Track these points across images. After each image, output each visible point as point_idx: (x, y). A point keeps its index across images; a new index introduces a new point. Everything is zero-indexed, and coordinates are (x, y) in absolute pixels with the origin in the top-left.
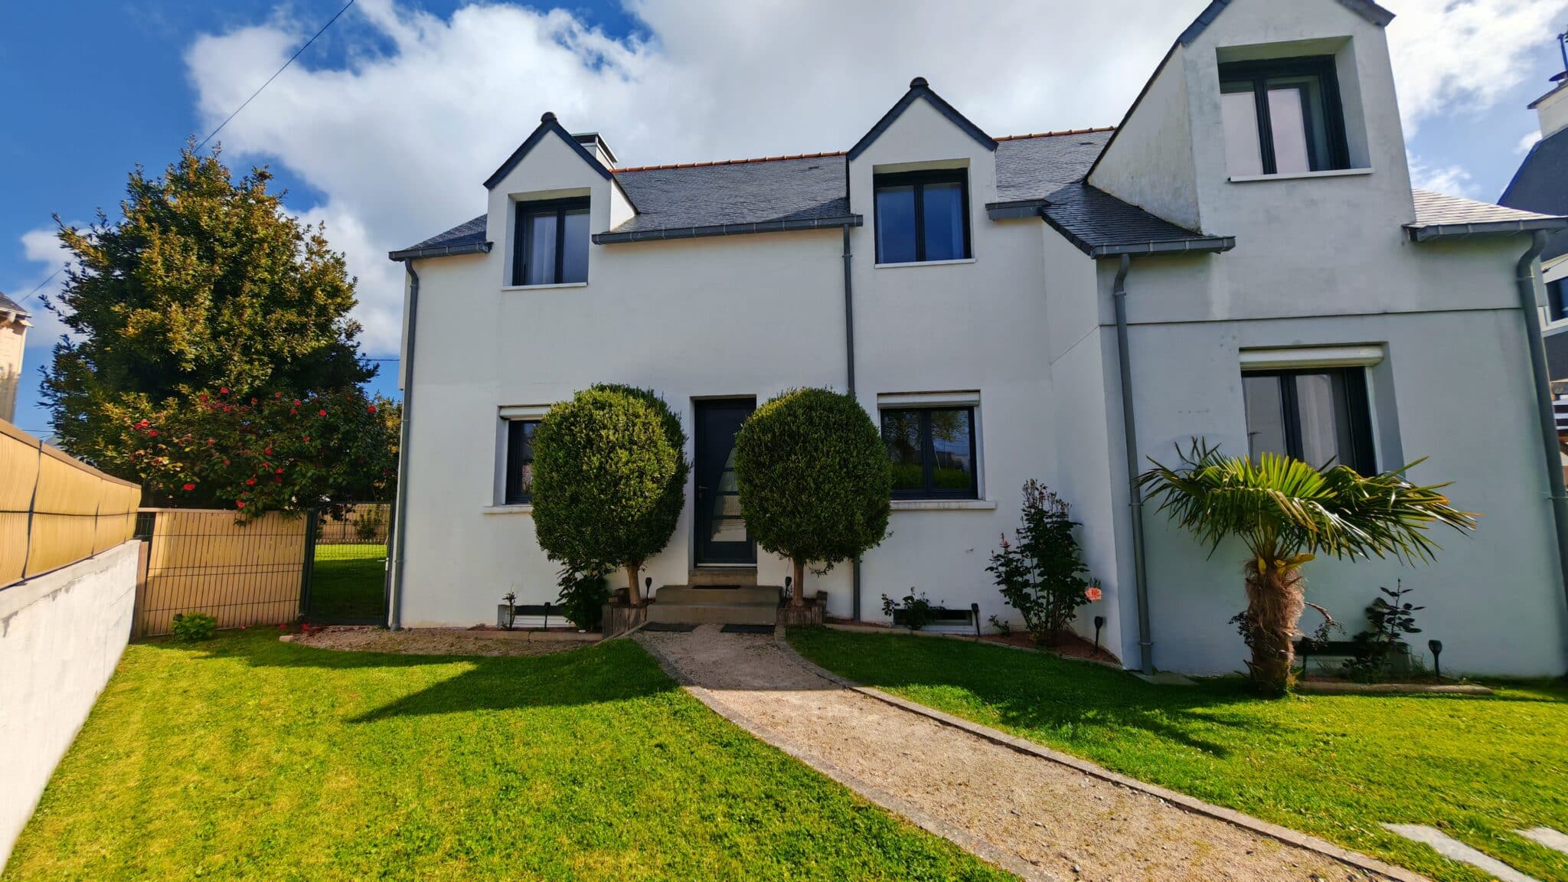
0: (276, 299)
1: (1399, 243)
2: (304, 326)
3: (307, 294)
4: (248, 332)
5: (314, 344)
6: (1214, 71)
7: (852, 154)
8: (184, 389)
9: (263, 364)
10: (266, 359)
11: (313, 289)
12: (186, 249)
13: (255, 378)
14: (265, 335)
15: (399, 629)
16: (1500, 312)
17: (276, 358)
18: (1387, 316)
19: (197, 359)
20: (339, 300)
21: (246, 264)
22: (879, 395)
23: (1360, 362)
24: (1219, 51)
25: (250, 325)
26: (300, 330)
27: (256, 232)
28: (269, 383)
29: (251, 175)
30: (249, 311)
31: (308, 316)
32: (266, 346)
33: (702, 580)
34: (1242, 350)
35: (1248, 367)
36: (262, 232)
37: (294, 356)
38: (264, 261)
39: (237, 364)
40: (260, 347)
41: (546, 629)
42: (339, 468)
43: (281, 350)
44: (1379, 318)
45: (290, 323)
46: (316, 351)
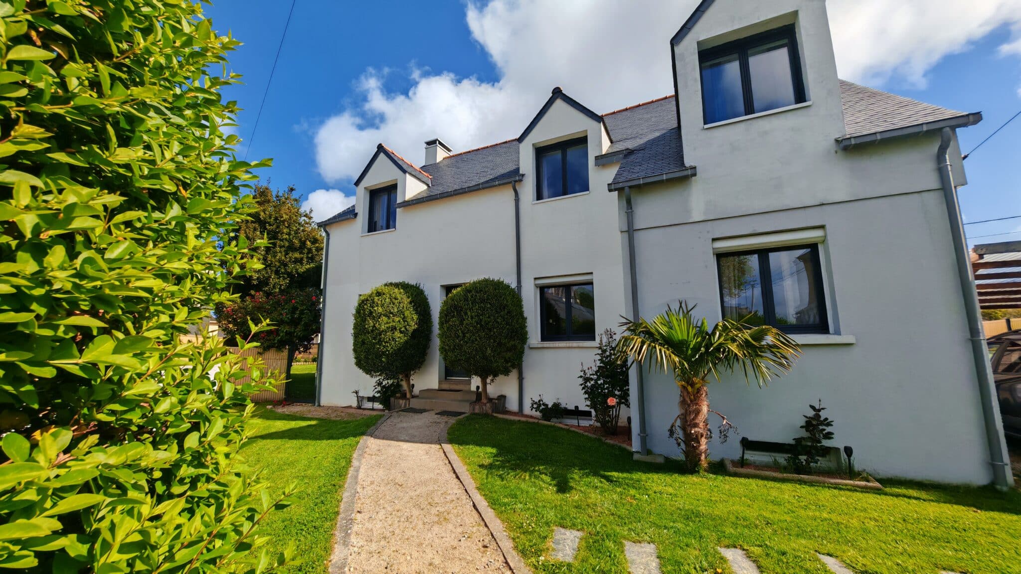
0: (291, 248)
1: (833, 151)
2: (302, 259)
3: (303, 243)
4: (278, 264)
5: (308, 266)
6: (696, 57)
7: (520, 139)
8: (253, 292)
9: (284, 279)
10: (286, 276)
11: (305, 241)
12: (255, 229)
13: (281, 285)
14: (285, 265)
15: (319, 405)
16: (924, 194)
17: (290, 275)
18: (824, 207)
19: (258, 278)
20: (317, 245)
21: (279, 232)
22: (535, 279)
23: (813, 240)
24: (699, 43)
25: (279, 261)
26: (299, 261)
27: (282, 217)
28: (288, 287)
29: (287, 190)
30: (279, 254)
31: (303, 254)
32: (285, 270)
33: (446, 386)
34: (714, 240)
35: (721, 251)
36: (285, 217)
37: (298, 273)
38: (285, 231)
39: (273, 279)
40: (283, 270)
41: (373, 409)
42: (300, 327)
43: (292, 272)
44: (819, 207)
45: (296, 258)
46: (308, 270)
